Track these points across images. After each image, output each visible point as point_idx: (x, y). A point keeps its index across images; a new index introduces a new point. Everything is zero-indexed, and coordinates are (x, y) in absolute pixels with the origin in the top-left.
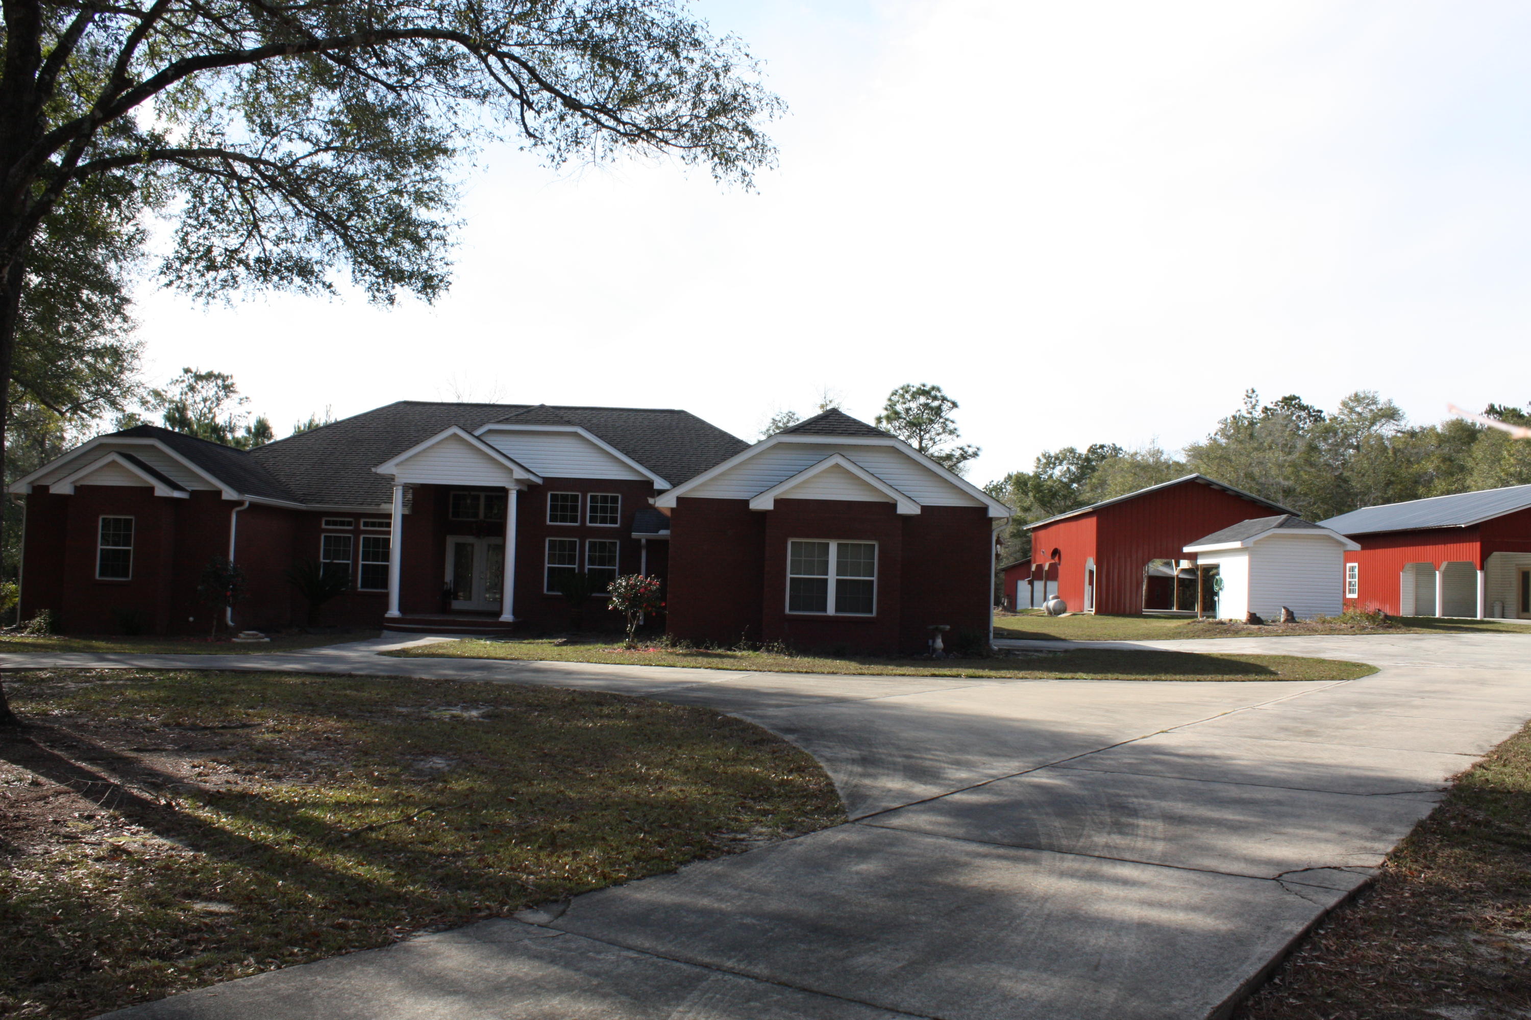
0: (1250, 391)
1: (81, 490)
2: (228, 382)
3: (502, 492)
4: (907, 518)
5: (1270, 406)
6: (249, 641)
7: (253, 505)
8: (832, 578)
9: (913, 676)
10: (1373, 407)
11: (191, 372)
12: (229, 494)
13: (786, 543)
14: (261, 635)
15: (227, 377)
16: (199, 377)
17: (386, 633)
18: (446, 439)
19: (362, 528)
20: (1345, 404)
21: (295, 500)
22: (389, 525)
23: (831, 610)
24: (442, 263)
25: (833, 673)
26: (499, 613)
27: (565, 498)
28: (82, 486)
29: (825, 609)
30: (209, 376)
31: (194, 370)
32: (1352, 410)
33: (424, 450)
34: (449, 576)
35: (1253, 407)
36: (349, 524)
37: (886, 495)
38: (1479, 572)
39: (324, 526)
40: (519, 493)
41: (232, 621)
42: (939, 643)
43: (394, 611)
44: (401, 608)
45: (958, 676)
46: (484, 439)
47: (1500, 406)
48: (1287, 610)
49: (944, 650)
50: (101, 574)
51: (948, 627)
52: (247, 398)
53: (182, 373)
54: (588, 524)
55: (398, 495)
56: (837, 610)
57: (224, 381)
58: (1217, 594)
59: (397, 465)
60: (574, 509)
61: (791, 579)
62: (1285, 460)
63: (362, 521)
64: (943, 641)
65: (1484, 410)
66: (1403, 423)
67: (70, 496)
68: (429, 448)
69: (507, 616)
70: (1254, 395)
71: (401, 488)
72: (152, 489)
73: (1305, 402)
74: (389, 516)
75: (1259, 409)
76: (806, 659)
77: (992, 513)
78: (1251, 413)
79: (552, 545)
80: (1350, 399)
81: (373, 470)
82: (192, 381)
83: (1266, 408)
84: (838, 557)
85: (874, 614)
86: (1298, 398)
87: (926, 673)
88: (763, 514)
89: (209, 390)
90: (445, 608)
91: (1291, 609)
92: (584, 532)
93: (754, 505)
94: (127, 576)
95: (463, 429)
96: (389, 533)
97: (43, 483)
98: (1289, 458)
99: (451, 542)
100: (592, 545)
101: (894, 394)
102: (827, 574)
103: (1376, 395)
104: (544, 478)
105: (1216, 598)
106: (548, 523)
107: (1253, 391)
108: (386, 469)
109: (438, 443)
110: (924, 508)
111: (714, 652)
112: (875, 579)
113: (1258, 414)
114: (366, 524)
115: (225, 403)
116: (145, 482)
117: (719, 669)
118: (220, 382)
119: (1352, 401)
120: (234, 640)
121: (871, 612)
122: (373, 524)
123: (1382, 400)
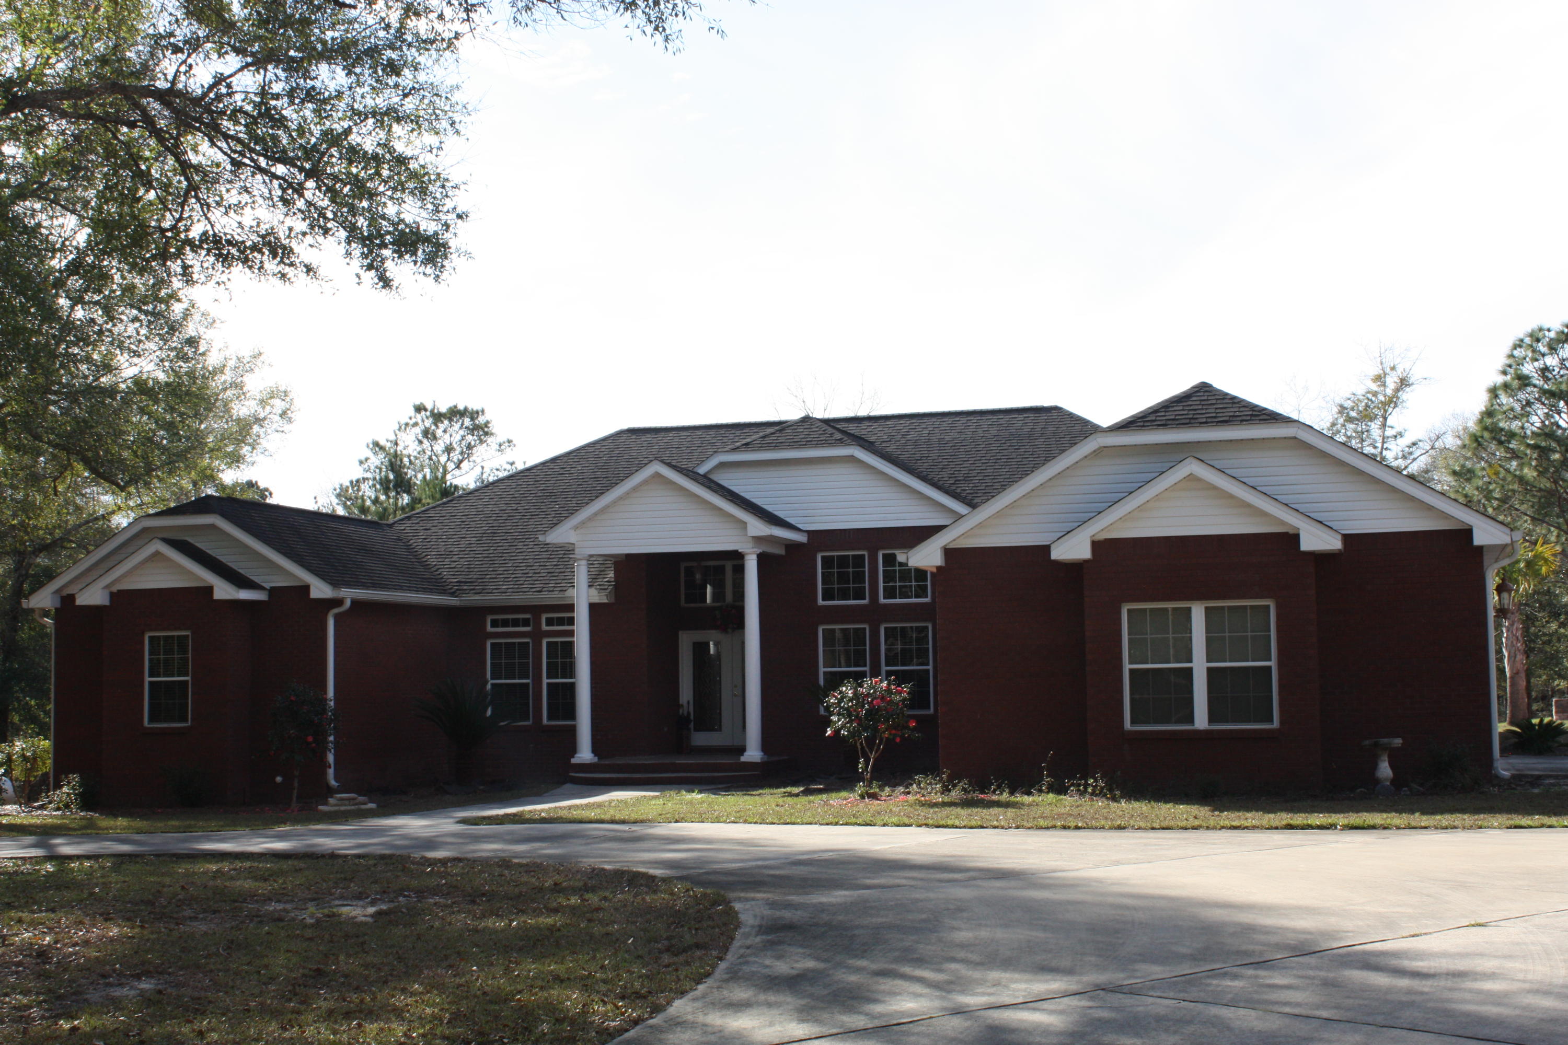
1: (120, 598)
2: (481, 420)
3: (737, 557)
4: (1321, 558)
6: (343, 808)
7: (355, 603)
8: (1200, 666)
9: (1254, 827)
11: (426, 410)
12: (320, 590)
13: (1119, 613)
14: (361, 799)
15: (477, 412)
16: (438, 417)
17: (568, 786)
18: (645, 482)
19: (545, 627)
21: (443, 592)
22: (571, 621)
23: (1201, 720)
24: (454, 216)
25: (1120, 828)
26: (742, 750)
27: (843, 561)
28: (119, 591)
29: (1190, 719)
30: (454, 414)
31: (429, 407)
33: (615, 502)
34: (686, 694)
36: (526, 623)
37: (1283, 523)
39: (489, 629)
40: (763, 560)
41: (336, 779)
42: (1385, 770)
43: (585, 754)
44: (596, 749)
45: (1331, 827)
46: (716, 477)
49: (1393, 781)
50: (151, 720)
51: (1398, 742)
52: (509, 441)
53: (412, 412)
54: (882, 600)
55: (581, 574)
56: (1212, 719)
57: (472, 419)
59: (576, 528)
60: (859, 577)
61: (1131, 671)
63: (544, 617)
64: (1392, 766)
67: (105, 606)
68: (621, 498)
69: (753, 754)
71: (584, 562)
72: (209, 590)
74: (570, 608)
76: (1136, 805)
77: (1479, 539)
79: (829, 636)
81: (541, 538)
82: (428, 423)
84: (1208, 631)
85: (1276, 724)
87: (1276, 823)
88: (1075, 568)
89: (453, 434)
90: (681, 746)
92: (875, 614)
93: (1061, 553)
94: (186, 720)
95: (669, 465)
96: (571, 633)
97: (70, 591)
99: (686, 640)
100: (890, 633)
101: (1519, 344)
102: (1190, 661)
104: (808, 532)
106: (820, 602)
108: (562, 534)
109: (635, 489)
110: (1349, 539)
111: (995, 798)
112: (1273, 663)
114: (550, 622)
115: (480, 452)
116: (200, 579)
117: (938, 827)
118: (467, 422)
120: (320, 807)
121: (1270, 720)
122: (505, 623)
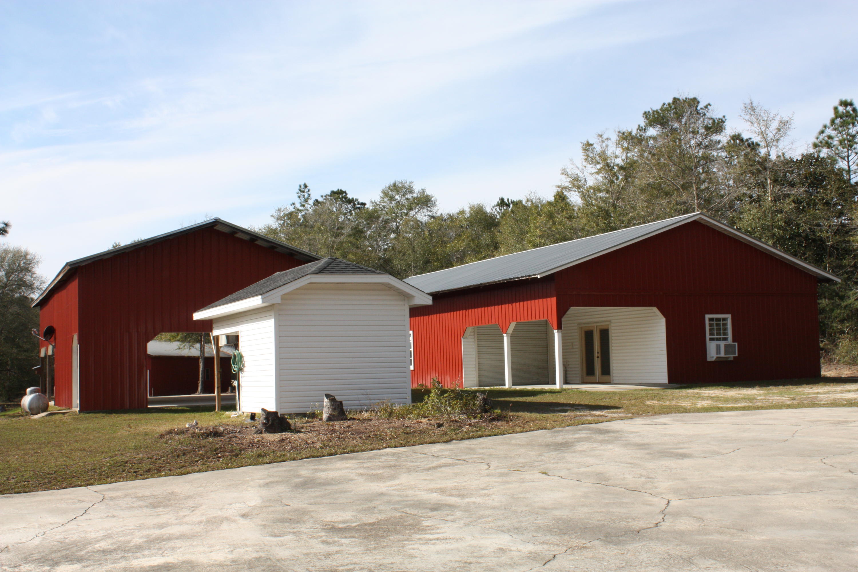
0: (303, 187)
5: (320, 199)
10: (409, 196)
20: (385, 193)
32: (392, 198)
35: (306, 201)
38: (556, 332)
47: (508, 200)
48: (332, 399)
58: (236, 377)
62: (334, 242)
65: (496, 203)
66: (435, 209)
70: (306, 190)
73: (350, 196)
75: (311, 202)
78: (304, 206)
80: (389, 188)
83: (317, 200)
86: (345, 192)
91: (338, 398)
98: (338, 240)
103: (411, 185)
105: (235, 383)
107: (306, 186)
113: (310, 206)
119: (391, 190)
123: (417, 188)
